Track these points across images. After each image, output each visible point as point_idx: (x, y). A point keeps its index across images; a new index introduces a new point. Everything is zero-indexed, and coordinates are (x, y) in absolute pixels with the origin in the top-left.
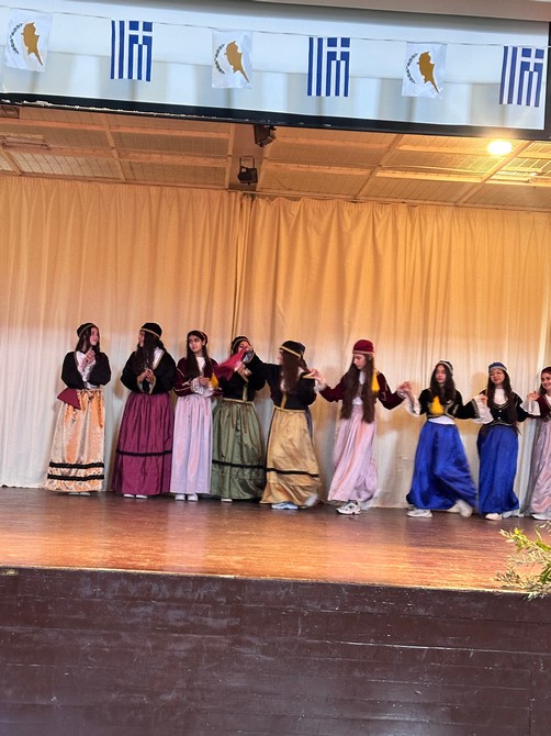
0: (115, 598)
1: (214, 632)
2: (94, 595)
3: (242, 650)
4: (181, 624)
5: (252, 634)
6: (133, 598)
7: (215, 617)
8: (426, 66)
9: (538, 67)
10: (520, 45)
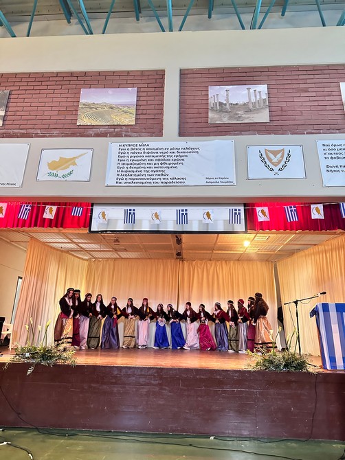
0: (124, 375)
1: (154, 385)
2: (118, 374)
3: (163, 391)
4: (143, 383)
5: (166, 386)
6: (129, 375)
7: (154, 380)
8: (208, 215)
9: (239, 214)
10: (234, 208)
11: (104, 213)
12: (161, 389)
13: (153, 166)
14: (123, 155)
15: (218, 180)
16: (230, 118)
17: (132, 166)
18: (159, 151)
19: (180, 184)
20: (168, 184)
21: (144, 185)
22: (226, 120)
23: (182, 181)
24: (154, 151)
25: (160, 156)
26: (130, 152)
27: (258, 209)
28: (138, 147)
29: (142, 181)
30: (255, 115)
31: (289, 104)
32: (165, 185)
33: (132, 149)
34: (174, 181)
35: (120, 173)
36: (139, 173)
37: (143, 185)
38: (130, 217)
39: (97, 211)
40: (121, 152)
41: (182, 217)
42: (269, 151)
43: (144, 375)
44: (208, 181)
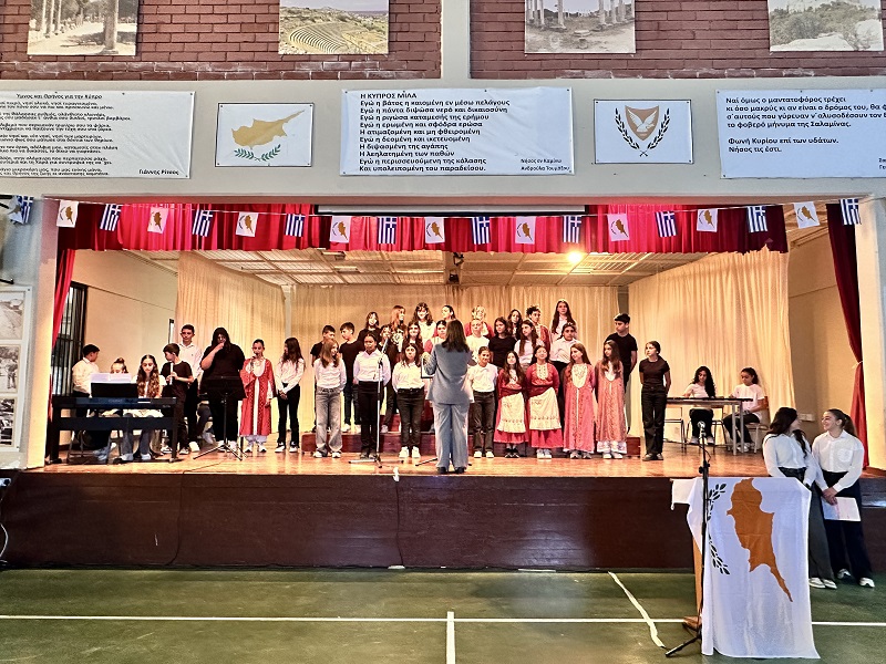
9: (579, 225)
11: (341, 224)
12: (453, 506)
13: (425, 136)
14: (368, 114)
15: (543, 165)
16: (566, 43)
17: (387, 136)
18: (435, 107)
19: (474, 172)
20: (454, 172)
21: (411, 173)
22: (557, 47)
23: (478, 165)
24: (425, 107)
25: (437, 118)
26: (381, 108)
28: (396, 100)
29: (406, 165)
30: (611, 38)
31: (672, 16)
32: (448, 172)
33: (385, 103)
34: (465, 165)
35: (366, 150)
36: (400, 150)
37: (408, 173)
38: (387, 231)
40: (365, 109)
41: (481, 230)
42: (632, 110)
44: (525, 165)
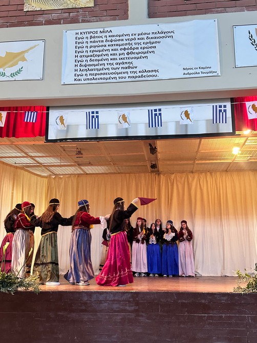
0: (95, 301)
1: (130, 312)
2: (87, 300)
3: (140, 318)
4: (117, 309)
5: (143, 312)
6: (101, 301)
7: (129, 306)
8: (187, 114)
9: (225, 111)
10: (218, 104)
11: (62, 117)
12: (138, 316)
13: (118, 57)
14: (80, 45)
15: (198, 71)
17: (93, 58)
18: (124, 38)
19: (151, 78)
20: (137, 79)
21: (108, 81)
23: (154, 73)
24: (118, 38)
25: (126, 44)
26: (89, 40)
27: (248, 104)
28: (99, 34)
29: (105, 76)
32: (133, 79)
33: (91, 37)
34: (145, 74)
35: (78, 68)
36: (101, 67)
37: (106, 81)
38: (93, 121)
39: (54, 115)
40: (78, 42)
41: (155, 118)
43: (117, 301)
44: (186, 72)
